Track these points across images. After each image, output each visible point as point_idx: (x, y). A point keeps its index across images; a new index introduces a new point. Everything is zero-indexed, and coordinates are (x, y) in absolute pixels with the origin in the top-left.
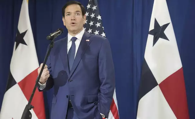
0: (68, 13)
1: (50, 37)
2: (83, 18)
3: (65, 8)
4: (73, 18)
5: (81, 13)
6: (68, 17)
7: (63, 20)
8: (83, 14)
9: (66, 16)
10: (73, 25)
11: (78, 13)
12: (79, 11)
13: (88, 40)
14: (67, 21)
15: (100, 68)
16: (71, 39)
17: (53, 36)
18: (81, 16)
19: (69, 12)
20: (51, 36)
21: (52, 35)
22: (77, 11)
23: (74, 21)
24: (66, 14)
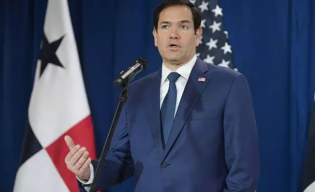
0: (165, 24)
1: (119, 80)
2: (195, 34)
3: (161, 11)
4: (173, 35)
5: (191, 24)
6: (165, 31)
7: (154, 33)
8: (197, 26)
9: (160, 29)
10: (174, 48)
11: (185, 24)
12: (187, 21)
13: (203, 80)
14: (161, 38)
15: (227, 136)
16: (168, 77)
17: (127, 77)
18: (191, 30)
19: (167, 23)
20: (122, 79)
21: (124, 77)
22: (184, 22)
23: (174, 42)
24: (160, 25)
